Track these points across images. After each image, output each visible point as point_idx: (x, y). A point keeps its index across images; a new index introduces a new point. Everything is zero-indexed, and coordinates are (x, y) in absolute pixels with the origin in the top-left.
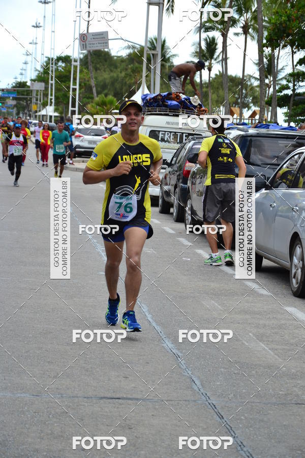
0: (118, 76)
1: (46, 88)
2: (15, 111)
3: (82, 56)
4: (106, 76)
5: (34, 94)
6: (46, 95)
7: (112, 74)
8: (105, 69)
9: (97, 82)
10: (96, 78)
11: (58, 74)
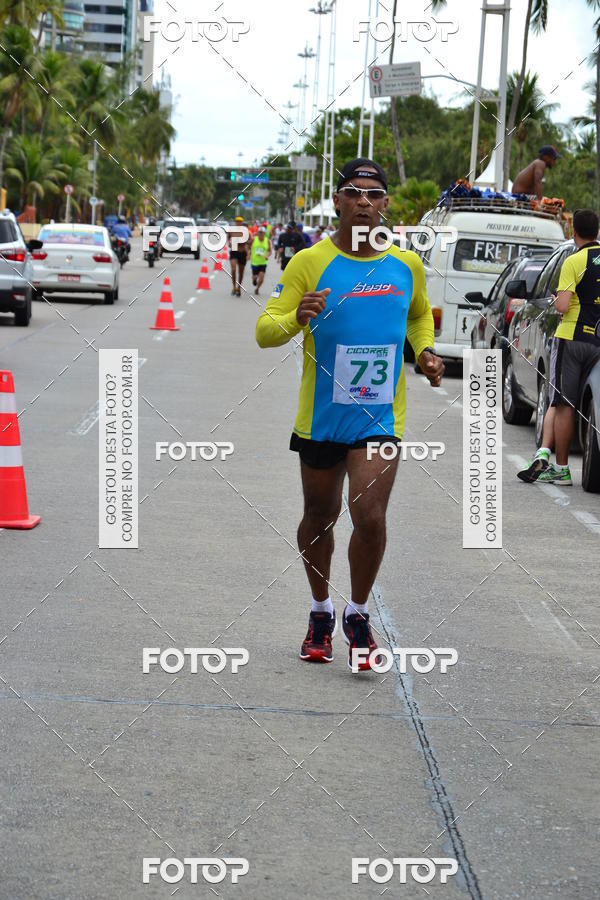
0: (449, 144)
1: (320, 167)
2: (268, 208)
3: (385, 109)
4: (427, 144)
5: (300, 178)
6: (318, 180)
7: (438, 141)
8: (426, 131)
9: (411, 156)
10: (409, 148)
11: (341, 140)
